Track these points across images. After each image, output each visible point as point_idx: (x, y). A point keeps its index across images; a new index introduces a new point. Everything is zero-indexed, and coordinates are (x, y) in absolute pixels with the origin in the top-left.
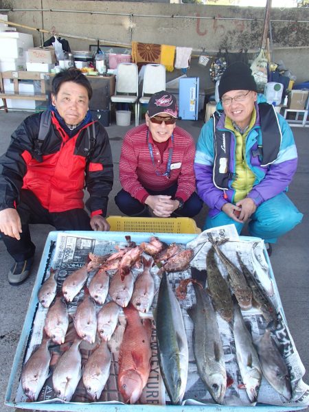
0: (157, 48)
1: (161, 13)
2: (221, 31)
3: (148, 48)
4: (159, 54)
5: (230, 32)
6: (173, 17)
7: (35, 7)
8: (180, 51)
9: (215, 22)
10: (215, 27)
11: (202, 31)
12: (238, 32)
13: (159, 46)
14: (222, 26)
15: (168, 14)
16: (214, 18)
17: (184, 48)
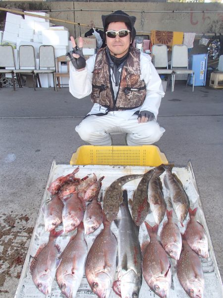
0: (170, 34)
1: (165, 9)
2: (207, 21)
3: (164, 34)
4: (171, 38)
5: (214, 22)
6: (173, 12)
7: (69, 8)
8: (187, 35)
9: (204, 15)
10: (204, 19)
11: (194, 21)
12: (220, 21)
13: (172, 32)
14: (209, 17)
15: (170, 10)
16: (203, 12)
17: (190, 34)
